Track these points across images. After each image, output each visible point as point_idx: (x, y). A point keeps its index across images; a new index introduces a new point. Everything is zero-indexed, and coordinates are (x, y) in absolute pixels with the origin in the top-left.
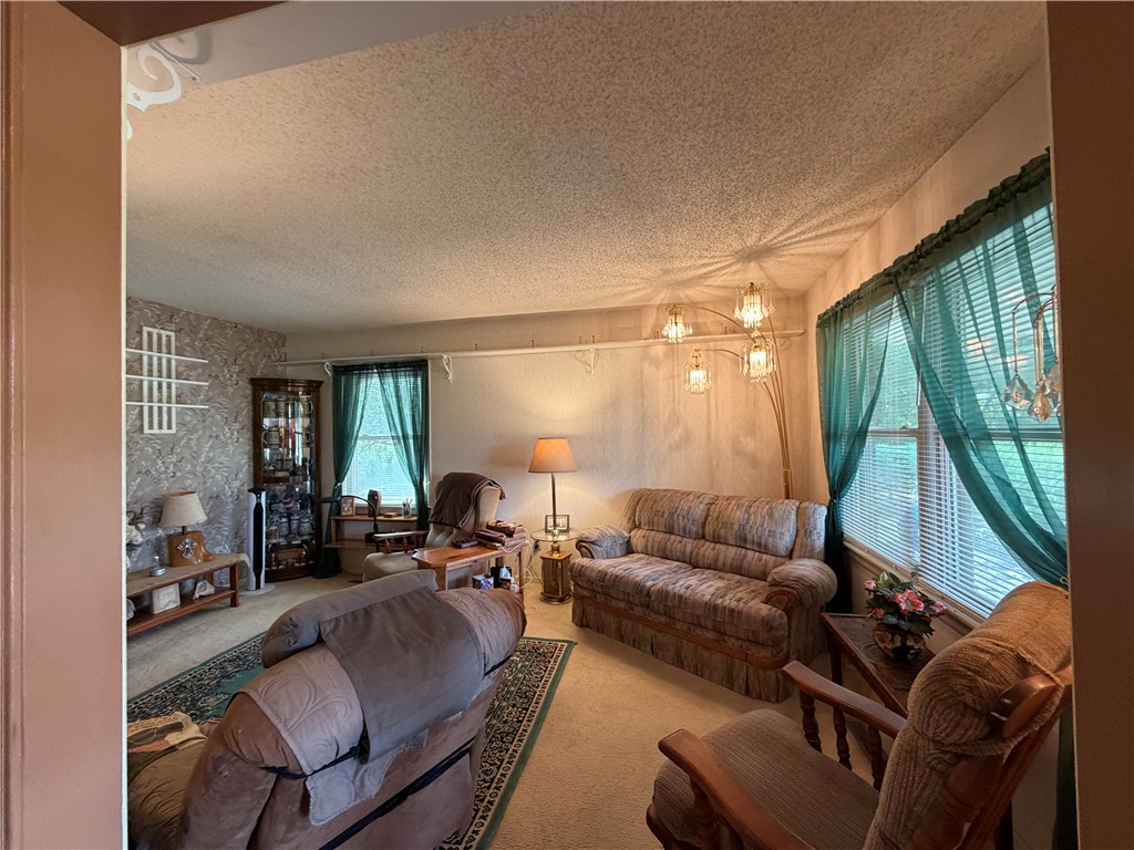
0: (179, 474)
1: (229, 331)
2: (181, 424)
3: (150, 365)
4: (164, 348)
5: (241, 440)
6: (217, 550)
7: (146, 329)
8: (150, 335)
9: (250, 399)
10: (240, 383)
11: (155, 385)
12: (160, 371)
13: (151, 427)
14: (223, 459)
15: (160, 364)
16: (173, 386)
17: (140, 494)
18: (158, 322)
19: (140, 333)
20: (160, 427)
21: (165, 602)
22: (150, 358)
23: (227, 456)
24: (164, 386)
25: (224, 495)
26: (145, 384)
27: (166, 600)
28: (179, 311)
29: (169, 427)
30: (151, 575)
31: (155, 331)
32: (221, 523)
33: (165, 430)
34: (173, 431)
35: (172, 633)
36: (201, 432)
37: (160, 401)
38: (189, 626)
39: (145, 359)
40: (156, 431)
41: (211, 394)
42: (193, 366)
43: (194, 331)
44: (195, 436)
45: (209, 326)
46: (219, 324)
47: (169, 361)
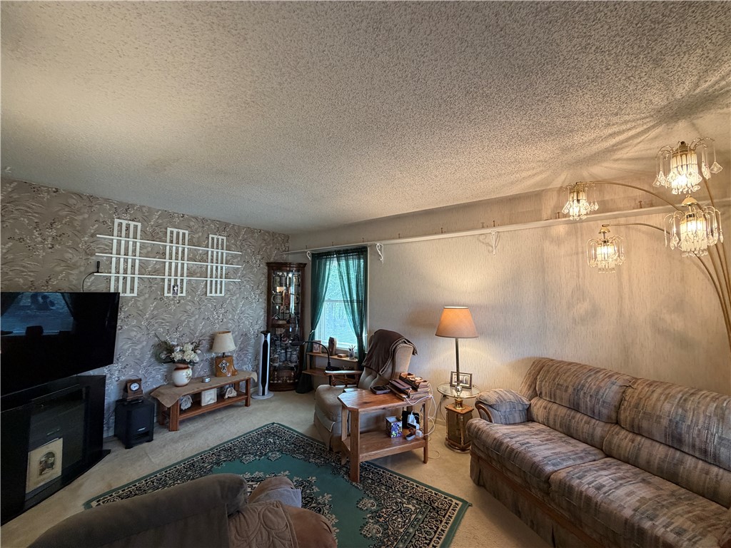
0: (225, 320)
1: (256, 235)
2: (227, 290)
3: (212, 256)
4: (220, 246)
5: (260, 300)
6: (244, 367)
7: (211, 236)
8: (213, 239)
9: (266, 275)
10: (261, 265)
11: (214, 268)
12: (217, 260)
13: (211, 292)
14: (250, 311)
15: (217, 256)
16: (224, 268)
17: (203, 331)
18: (218, 232)
19: (208, 238)
20: (216, 292)
21: (209, 399)
22: (212, 252)
23: (252, 310)
24: (219, 268)
25: (250, 333)
26: (209, 267)
27: (209, 398)
28: (228, 224)
29: (221, 293)
30: (203, 381)
31: (215, 237)
32: (247, 351)
33: (218, 294)
34: (223, 295)
35: (209, 419)
36: (238, 295)
37: (216, 277)
38: (218, 416)
39: (210, 253)
40: (213, 294)
41: (244, 272)
42: (234, 257)
43: (237, 235)
44: (235, 298)
45: (245, 232)
46: (251, 231)
47: (222, 253)
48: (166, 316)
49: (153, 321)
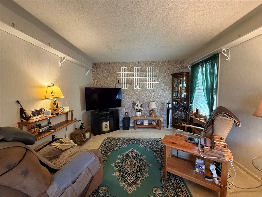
0: (154, 97)
1: (167, 63)
2: (155, 87)
3: (149, 74)
4: (151, 70)
5: (169, 90)
6: (162, 116)
7: (148, 67)
8: (149, 68)
9: (172, 79)
10: (169, 76)
11: (150, 79)
12: (150, 75)
13: (149, 87)
14: (164, 95)
15: (150, 74)
16: (153, 78)
17: (147, 101)
18: (151, 65)
19: (147, 68)
20: (151, 87)
22: (149, 73)
23: (165, 94)
24: (151, 78)
25: (165, 103)
26: (148, 79)
28: (154, 61)
29: (152, 87)
31: (149, 67)
32: (164, 110)
33: (151, 88)
34: (153, 88)
36: (159, 88)
37: (150, 82)
39: (148, 73)
40: (150, 88)
41: (162, 79)
42: (157, 73)
43: (158, 65)
44: (158, 89)
45: (162, 63)
46: (164, 62)
47: (152, 73)
48: (135, 95)
49: (132, 96)
